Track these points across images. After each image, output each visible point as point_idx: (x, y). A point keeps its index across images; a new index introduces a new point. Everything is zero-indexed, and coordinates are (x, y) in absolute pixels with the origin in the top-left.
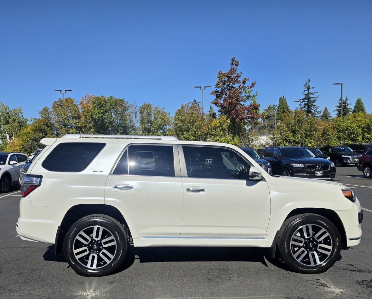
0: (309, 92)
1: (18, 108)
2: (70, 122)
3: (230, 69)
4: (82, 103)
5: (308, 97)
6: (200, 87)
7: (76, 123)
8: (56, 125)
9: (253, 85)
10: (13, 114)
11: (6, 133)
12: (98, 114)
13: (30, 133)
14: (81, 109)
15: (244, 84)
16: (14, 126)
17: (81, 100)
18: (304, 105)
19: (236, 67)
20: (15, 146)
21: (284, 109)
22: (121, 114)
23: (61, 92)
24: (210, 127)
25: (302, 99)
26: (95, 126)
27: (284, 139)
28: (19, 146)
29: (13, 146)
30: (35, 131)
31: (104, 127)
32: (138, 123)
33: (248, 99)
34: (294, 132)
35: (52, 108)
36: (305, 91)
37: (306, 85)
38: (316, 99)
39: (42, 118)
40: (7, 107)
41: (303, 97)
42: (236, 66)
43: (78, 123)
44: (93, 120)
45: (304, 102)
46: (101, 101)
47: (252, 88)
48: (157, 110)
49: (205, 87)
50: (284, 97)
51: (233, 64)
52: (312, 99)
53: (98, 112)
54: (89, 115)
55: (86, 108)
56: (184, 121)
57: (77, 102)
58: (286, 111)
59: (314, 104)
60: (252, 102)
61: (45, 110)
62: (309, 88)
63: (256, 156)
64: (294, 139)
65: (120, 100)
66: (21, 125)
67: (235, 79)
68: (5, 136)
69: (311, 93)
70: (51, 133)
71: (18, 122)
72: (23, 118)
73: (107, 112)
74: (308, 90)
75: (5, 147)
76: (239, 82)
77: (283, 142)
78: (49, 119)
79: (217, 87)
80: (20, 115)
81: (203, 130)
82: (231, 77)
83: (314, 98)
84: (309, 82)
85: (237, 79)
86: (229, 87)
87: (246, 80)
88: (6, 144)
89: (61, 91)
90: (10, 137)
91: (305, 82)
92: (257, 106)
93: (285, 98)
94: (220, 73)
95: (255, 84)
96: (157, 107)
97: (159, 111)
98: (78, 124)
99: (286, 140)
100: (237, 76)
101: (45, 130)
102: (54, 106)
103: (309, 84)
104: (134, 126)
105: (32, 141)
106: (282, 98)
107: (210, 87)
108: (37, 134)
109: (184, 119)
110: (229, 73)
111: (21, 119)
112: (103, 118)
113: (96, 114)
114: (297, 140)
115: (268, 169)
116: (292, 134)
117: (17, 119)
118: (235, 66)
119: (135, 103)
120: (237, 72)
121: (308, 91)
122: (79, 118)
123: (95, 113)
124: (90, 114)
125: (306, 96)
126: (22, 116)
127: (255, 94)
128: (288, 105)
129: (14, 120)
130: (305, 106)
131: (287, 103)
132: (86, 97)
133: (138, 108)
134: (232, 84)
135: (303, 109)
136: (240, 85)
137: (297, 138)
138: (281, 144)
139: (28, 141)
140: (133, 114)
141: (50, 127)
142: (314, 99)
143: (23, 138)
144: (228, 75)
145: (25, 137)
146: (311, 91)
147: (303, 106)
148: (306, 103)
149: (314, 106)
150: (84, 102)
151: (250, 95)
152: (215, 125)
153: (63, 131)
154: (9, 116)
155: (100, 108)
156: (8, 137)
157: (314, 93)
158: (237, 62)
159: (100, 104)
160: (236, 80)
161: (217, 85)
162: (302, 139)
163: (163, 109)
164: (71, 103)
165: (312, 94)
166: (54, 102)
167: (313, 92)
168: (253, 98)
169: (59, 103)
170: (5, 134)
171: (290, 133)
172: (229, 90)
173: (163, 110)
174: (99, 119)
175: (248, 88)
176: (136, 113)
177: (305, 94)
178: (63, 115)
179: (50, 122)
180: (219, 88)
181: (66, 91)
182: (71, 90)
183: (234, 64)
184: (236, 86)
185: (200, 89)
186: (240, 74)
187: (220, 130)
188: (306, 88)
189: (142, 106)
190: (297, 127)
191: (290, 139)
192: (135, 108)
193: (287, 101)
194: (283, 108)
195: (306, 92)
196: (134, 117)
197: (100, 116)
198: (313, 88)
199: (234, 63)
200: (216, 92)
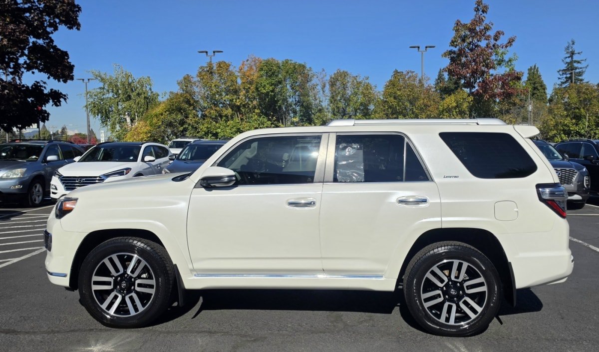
0: (574, 60)
1: (146, 77)
2: (224, 99)
3: (473, 17)
4: (242, 69)
5: (571, 67)
6: (419, 48)
7: (233, 99)
8: (202, 103)
9: (510, 42)
10: (138, 86)
11: (126, 113)
12: (267, 86)
13: (162, 114)
14: (242, 78)
15: (496, 40)
16: (138, 103)
17: (239, 65)
18: (565, 80)
19: (483, 15)
20: (139, 133)
21: (536, 85)
22: (302, 86)
23: (207, 54)
24: (441, 108)
25: (562, 69)
26: (260, 105)
27: (562, 128)
28: (146, 133)
29: (136, 133)
30: (169, 111)
31: (276, 106)
32: (327, 101)
33: (500, 64)
34: (578, 118)
35: (198, 76)
36: (566, 58)
37: (568, 48)
38: (584, 70)
39: (182, 91)
40: (130, 74)
41: (564, 66)
42: (484, 13)
43: (236, 99)
44: (258, 95)
45: (565, 74)
46: (272, 66)
47: (508, 48)
48: (357, 81)
49: (426, 47)
50: (535, 66)
51: (478, 9)
52: (577, 71)
53: (268, 84)
54: (253, 88)
55: (248, 76)
56: (400, 98)
57: (235, 67)
58: (539, 88)
59: (580, 78)
60: (508, 70)
61: (187, 79)
62: (573, 53)
63: (556, 155)
64: (577, 130)
65: (300, 65)
66: (150, 101)
67: (481, 33)
68: (124, 119)
69: (575, 62)
70: (194, 114)
71: (145, 98)
72: (152, 92)
73: (280, 82)
74: (571, 56)
75: (124, 135)
76: (488, 38)
77: (560, 134)
78: (192, 94)
79: (452, 45)
80: (148, 87)
81: (429, 113)
82: (475, 29)
83: (581, 68)
84: (573, 44)
85: (485, 33)
86: (471, 46)
87: (499, 34)
88: (126, 130)
89: (207, 52)
90: (132, 120)
91: (567, 45)
92: (519, 76)
93: (538, 68)
94: (457, 24)
95: (513, 41)
96: (357, 76)
97: (360, 83)
98: (236, 101)
99: (564, 130)
100: (485, 28)
101: (185, 110)
102: (200, 73)
103: (573, 47)
104: (321, 106)
105: (164, 127)
106: (533, 68)
107: (434, 47)
108: (174, 116)
109: (399, 95)
110: (472, 24)
111: (149, 94)
112: (274, 92)
113: (265, 85)
114: (583, 131)
115: (585, 177)
116: (574, 121)
117: (144, 93)
118: (482, 13)
119: (323, 70)
120: (485, 22)
121: (572, 58)
122: (236, 92)
123: (263, 84)
124: (254, 86)
125: (568, 65)
126: (150, 89)
127: (512, 56)
128: (543, 78)
129: (139, 94)
130: (567, 81)
131: (540, 76)
132: (247, 60)
133: (328, 78)
134: (476, 41)
135: (564, 86)
136: (489, 44)
137: (583, 128)
138: (556, 136)
139: (159, 127)
140: (319, 87)
141: (193, 105)
142: (581, 70)
143: (151, 122)
144: (470, 27)
145: (155, 120)
146: (575, 58)
147: (563, 81)
148: (568, 76)
149: (582, 80)
150: (246, 69)
151: (503, 58)
152: (449, 106)
153: (212, 111)
154: (132, 89)
155: (270, 76)
156: (128, 120)
157: (582, 60)
158: (486, 7)
159: (270, 71)
160: (483, 34)
161: (453, 42)
162: (590, 130)
163: (367, 78)
164: (227, 69)
165: (578, 62)
166: (201, 68)
167: (579, 60)
168: (509, 63)
169: (208, 69)
170: (124, 115)
171: (572, 120)
172: (472, 50)
173: (367, 81)
174: (267, 94)
175: (502, 48)
176: (324, 86)
177: (567, 63)
178: (213, 88)
179: (193, 98)
180: (456, 47)
181: (214, 52)
182: (222, 52)
183: (481, 10)
184: (483, 44)
185: (419, 50)
186: (490, 25)
187: (456, 112)
188: (567, 53)
189: (335, 74)
190: (582, 110)
191: (571, 128)
192: (322, 78)
193: (541, 72)
194: (534, 83)
195: (569, 60)
196: (321, 92)
197: (271, 88)
198: (579, 53)
199: (481, 8)
200: (451, 52)
